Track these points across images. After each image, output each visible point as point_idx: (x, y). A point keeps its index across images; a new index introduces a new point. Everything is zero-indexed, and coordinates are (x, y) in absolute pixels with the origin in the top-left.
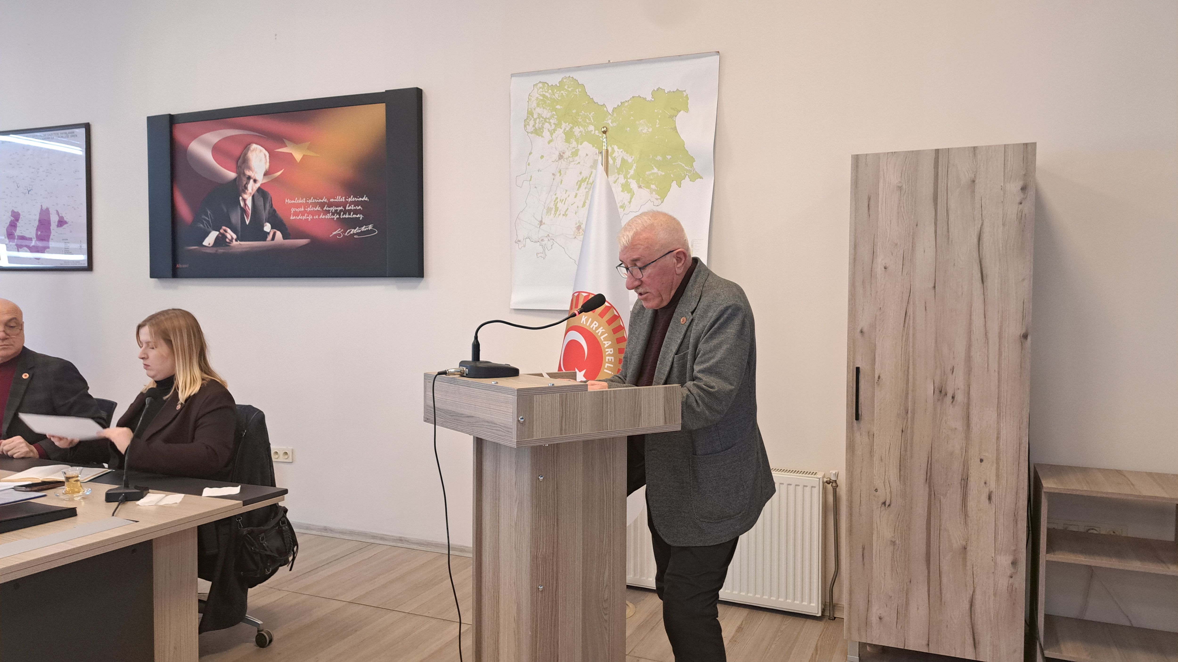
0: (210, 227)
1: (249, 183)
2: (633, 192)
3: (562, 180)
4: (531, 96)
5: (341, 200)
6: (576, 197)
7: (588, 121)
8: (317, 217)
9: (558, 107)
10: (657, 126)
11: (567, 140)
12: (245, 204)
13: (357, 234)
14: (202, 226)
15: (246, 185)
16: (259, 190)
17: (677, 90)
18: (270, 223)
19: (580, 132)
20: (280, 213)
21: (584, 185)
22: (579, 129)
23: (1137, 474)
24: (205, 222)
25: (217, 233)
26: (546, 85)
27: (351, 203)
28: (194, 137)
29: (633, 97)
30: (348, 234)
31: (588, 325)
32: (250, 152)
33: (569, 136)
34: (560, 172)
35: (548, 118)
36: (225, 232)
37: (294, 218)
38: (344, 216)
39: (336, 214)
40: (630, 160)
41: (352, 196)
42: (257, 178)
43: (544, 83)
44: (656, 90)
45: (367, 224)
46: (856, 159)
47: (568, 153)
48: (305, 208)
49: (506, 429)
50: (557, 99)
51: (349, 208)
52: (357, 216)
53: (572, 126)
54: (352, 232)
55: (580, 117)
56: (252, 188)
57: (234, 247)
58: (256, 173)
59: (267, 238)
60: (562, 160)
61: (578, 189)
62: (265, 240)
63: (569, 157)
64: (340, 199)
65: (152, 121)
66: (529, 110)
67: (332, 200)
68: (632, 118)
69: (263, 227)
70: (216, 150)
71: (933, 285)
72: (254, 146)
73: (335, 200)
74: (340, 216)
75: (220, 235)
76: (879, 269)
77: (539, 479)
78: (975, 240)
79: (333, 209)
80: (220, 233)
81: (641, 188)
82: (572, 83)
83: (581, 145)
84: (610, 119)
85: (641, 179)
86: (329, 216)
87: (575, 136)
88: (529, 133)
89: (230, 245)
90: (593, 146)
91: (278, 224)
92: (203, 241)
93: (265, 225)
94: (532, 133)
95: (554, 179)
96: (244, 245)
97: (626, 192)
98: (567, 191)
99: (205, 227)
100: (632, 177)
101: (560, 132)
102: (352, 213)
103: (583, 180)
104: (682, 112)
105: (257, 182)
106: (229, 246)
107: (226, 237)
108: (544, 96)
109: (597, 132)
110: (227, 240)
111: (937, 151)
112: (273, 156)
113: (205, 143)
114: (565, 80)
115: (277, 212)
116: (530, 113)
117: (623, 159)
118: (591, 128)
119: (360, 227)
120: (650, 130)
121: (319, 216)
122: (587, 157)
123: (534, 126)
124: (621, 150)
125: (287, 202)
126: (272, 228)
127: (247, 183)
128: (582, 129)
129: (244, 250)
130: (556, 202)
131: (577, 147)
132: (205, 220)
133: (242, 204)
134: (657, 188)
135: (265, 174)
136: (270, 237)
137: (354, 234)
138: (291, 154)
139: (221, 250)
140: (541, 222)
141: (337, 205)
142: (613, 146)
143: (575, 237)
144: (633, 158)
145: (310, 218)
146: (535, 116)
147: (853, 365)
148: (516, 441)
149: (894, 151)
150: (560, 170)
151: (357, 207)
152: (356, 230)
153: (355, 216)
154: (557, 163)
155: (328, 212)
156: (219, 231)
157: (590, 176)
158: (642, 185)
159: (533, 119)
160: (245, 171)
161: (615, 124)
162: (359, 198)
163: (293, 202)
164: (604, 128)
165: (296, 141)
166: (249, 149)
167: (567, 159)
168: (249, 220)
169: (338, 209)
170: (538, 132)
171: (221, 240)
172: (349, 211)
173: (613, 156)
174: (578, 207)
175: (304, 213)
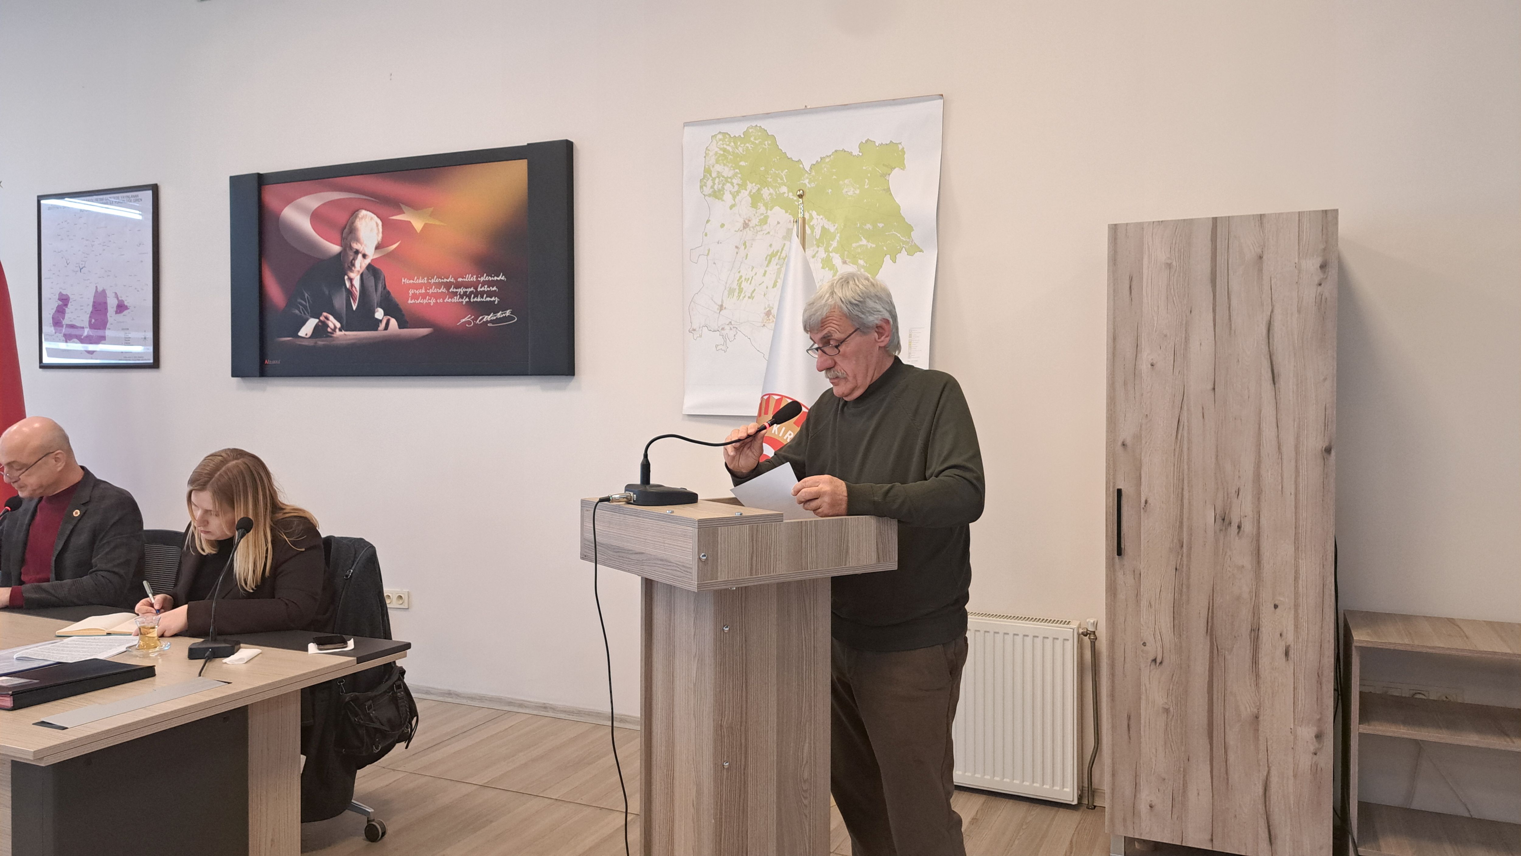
0: (308, 313)
1: (357, 258)
2: (836, 268)
3: (747, 254)
4: (709, 150)
5: (472, 280)
6: (764, 275)
7: (779, 181)
8: (441, 300)
9: (742, 163)
10: (866, 187)
11: (754, 205)
12: (352, 285)
13: (492, 321)
14: (297, 312)
15: (353, 261)
16: (370, 267)
17: (891, 141)
18: (381, 308)
19: (770, 194)
20: (396, 296)
21: (775, 261)
22: (769, 190)
23: (1473, 622)
24: (301, 307)
25: (317, 321)
26: (727, 136)
27: (484, 283)
28: (288, 201)
29: (836, 151)
30: (480, 321)
31: (781, 435)
32: (358, 220)
33: (756, 199)
34: (745, 244)
35: (730, 178)
36: (326, 320)
37: (413, 301)
38: (475, 299)
39: (465, 297)
40: (832, 229)
41: (485, 275)
42: (367, 253)
43: (724, 134)
44: (864, 142)
45: (504, 310)
46: (1114, 229)
47: (754, 221)
48: (426, 290)
49: (684, 569)
50: (741, 153)
51: (482, 290)
52: (492, 299)
53: (759, 187)
54: (484, 320)
55: (770, 176)
56: (360, 264)
57: (337, 338)
58: (365, 245)
59: (379, 326)
60: (748, 229)
61: (767, 266)
62: (376, 329)
63: (756, 225)
64: (470, 278)
65: (236, 182)
66: (707, 167)
67: (460, 280)
68: (834, 177)
69: (374, 313)
70: (316, 217)
71: (1210, 386)
72: (363, 212)
73: (464, 280)
74: (470, 298)
75: (320, 324)
76: (1144, 367)
77: (723, 630)
78: (1265, 332)
79: (461, 290)
80: (320, 321)
81: (846, 263)
82: (760, 133)
83: (771, 210)
84: (807, 178)
85: (846, 253)
86: (456, 299)
87: (764, 199)
88: (707, 195)
89: (333, 335)
90: (786, 212)
91: (392, 309)
92: (299, 330)
93: (376, 310)
94: (710, 195)
95: (737, 253)
96: (349, 335)
97: (827, 268)
98: (753, 268)
99: (301, 313)
100: (835, 251)
101: (744, 194)
102: (485, 296)
103: (773, 255)
104: (897, 169)
105: (367, 257)
106: (331, 337)
107: (328, 326)
108: (725, 150)
109: (791, 194)
110: (329, 330)
111: (1215, 220)
112: (387, 224)
113: (302, 209)
114: (750, 131)
115: (393, 294)
116: (707, 171)
117: (823, 227)
118: (784, 189)
119: (496, 312)
120: (858, 192)
121: (444, 300)
122: (779, 225)
123: (712, 187)
124: (821, 217)
125: (404, 282)
126: (385, 315)
127: (354, 259)
128: (771, 191)
129: (349, 342)
130: (740, 281)
131: (766, 213)
132: (302, 304)
133: (348, 284)
134: (867, 264)
135: (377, 248)
136: (382, 326)
137: (487, 322)
138: (410, 222)
139: (321, 343)
140: (721, 306)
141: (467, 285)
142: (811, 212)
143: (764, 325)
144: (836, 227)
145: (433, 301)
146: (714, 175)
147: (1114, 487)
148: (696, 583)
149: (1161, 220)
150: (745, 242)
151: (491, 288)
152: (490, 317)
153: (488, 299)
154: (741, 233)
155: (455, 294)
156: (319, 318)
157: (782, 249)
158: (848, 260)
159: (711, 179)
160: (352, 243)
161: (813, 185)
162: (494, 277)
163: (411, 281)
164: (799, 190)
165: (415, 206)
166: (356, 217)
167: (753, 227)
168: (356, 305)
169: (467, 290)
170: (717, 194)
171: (321, 330)
172: (482, 294)
173: (811, 224)
174: (767, 288)
175: (424, 296)
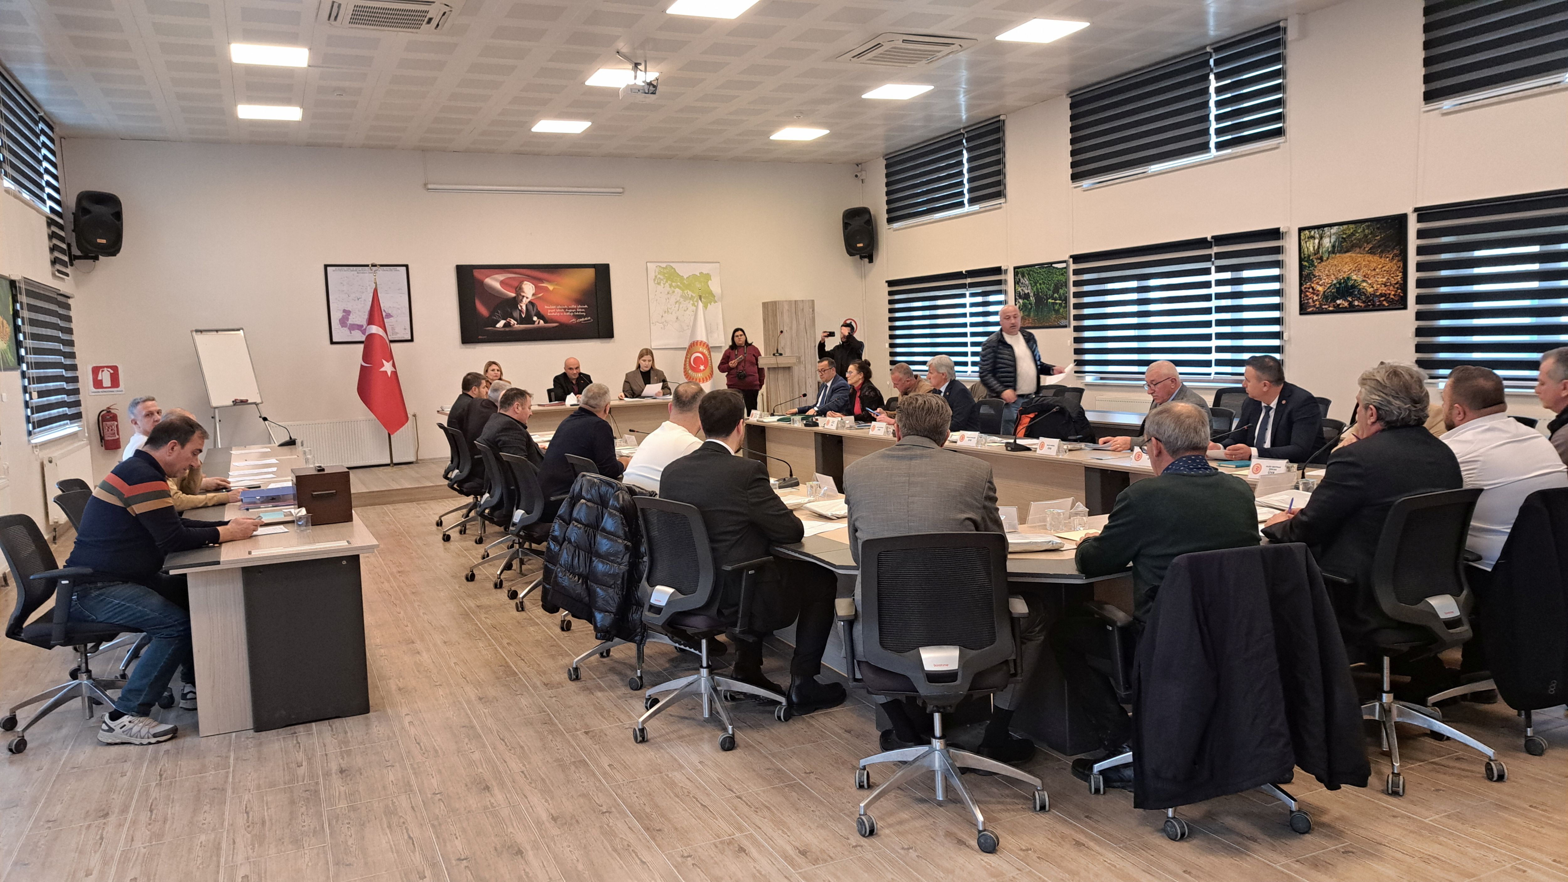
0: (501, 319)
1: (524, 299)
3: (669, 301)
4: (656, 270)
6: (674, 307)
7: (677, 281)
9: (666, 275)
10: (702, 284)
11: (670, 287)
12: (522, 308)
14: (495, 318)
15: (522, 300)
16: (530, 302)
17: (707, 273)
18: (536, 316)
20: (542, 312)
21: (677, 303)
25: (505, 321)
26: (660, 266)
29: (693, 274)
30: (577, 321)
32: (524, 285)
34: (668, 298)
35: (662, 279)
36: (510, 321)
40: (694, 295)
41: (579, 306)
44: (700, 272)
45: (588, 317)
48: (555, 310)
50: (665, 272)
53: (671, 282)
55: (674, 279)
56: (525, 301)
58: (528, 294)
59: (535, 323)
63: (671, 293)
64: (573, 306)
65: (459, 267)
66: (655, 275)
67: (569, 307)
68: (693, 281)
70: (502, 283)
72: (525, 282)
74: (574, 313)
79: (570, 311)
80: (507, 322)
82: (670, 267)
84: (685, 281)
86: (568, 314)
87: (673, 286)
89: (513, 327)
90: (680, 290)
91: (540, 317)
92: (497, 325)
93: (533, 317)
94: (657, 284)
95: (666, 301)
97: (694, 306)
98: (671, 305)
99: (497, 318)
100: (695, 301)
101: (667, 284)
102: (579, 312)
104: (710, 280)
105: (528, 298)
107: (511, 323)
108: (660, 271)
109: (681, 285)
110: (511, 325)
113: (496, 280)
114: (667, 266)
115: (540, 312)
117: (691, 295)
118: (679, 283)
119: (584, 318)
120: (700, 286)
121: (563, 314)
122: (678, 293)
124: (691, 292)
126: (537, 319)
128: (675, 284)
130: (667, 309)
131: (674, 290)
132: (498, 315)
133: (520, 308)
135: (533, 295)
136: (537, 323)
138: (547, 286)
139: (507, 329)
140: (662, 316)
141: (572, 309)
142: (687, 290)
145: (558, 314)
151: (582, 310)
152: (581, 320)
153: (581, 314)
159: (657, 279)
160: (521, 293)
161: (687, 283)
162: (583, 306)
165: (549, 281)
166: (522, 283)
168: (524, 316)
171: (507, 325)
173: (688, 293)
175: (555, 312)
